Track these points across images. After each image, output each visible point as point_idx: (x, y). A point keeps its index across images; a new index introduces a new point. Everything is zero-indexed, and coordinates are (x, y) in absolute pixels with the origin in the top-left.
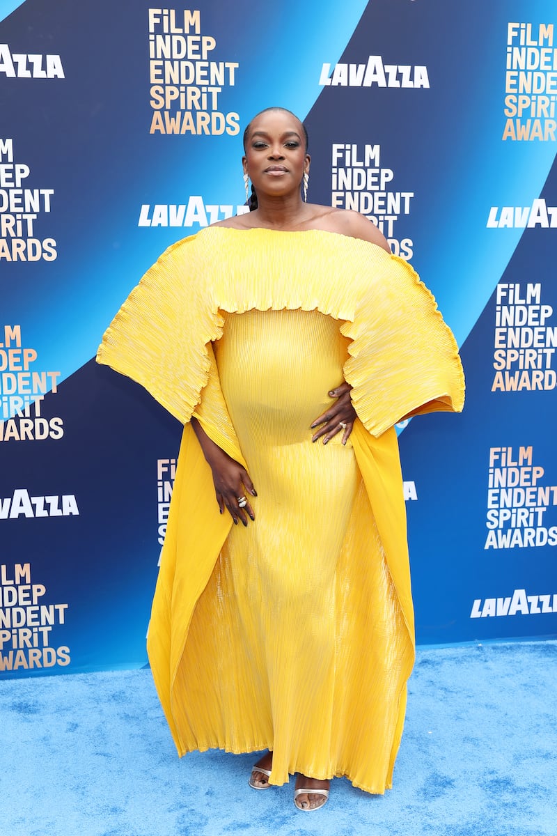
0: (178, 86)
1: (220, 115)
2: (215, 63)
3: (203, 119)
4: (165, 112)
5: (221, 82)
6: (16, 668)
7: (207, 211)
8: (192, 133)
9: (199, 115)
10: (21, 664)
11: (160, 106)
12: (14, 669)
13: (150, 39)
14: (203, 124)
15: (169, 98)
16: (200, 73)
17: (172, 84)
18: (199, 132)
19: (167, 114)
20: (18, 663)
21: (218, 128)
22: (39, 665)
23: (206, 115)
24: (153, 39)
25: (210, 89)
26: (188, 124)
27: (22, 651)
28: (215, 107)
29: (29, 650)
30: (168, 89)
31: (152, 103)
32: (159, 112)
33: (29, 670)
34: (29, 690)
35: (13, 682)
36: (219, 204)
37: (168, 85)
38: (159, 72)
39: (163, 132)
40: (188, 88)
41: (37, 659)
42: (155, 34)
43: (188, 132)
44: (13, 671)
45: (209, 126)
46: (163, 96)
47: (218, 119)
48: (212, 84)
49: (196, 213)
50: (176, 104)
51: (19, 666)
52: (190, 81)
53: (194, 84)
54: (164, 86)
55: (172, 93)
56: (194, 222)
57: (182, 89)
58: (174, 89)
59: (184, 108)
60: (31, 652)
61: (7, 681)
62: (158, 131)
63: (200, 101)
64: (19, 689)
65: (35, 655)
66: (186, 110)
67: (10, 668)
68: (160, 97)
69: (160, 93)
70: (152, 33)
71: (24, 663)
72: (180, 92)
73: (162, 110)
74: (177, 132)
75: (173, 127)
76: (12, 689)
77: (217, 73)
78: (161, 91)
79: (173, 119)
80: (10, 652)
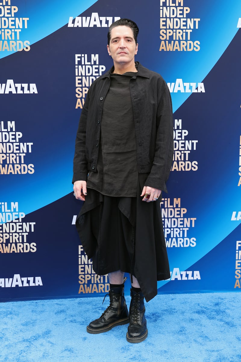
0: (172, 30)
1: (191, 42)
2: (189, 19)
3: (183, 44)
4: (166, 41)
5: (192, 27)
6: (93, 292)
7: (184, 86)
8: (178, 51)
9: (182, 42)
10: (95, 290)
11: (164, 39)
12: (92, 292)
13: (161, 9)
14: (183, 46)
15: (168, 35)
16: (182, 23)
17: (170, 29)
18: (182, 50)
19: (167, 42)
20: (94, 290)
21: (190, 48)
22: (103, 291)
23: (185, 42)
24: (162, 9)
25: (187, 31)
26: (177, 46)
27: (96, 284)
28: (189, 38)
29: (99, 284)
30: (168, 31)
31: (161, 37)
32: (164, 41)
33: (99, 293)
34: (99, 302)
35: (91, 298)
36: (190, 82)
37: (168, 29)
38: (164, 23)
39: (165, 50)
40: (177, 30)
41: (102, 288)
42: (163, 6)
43: (177, 50)
44: (91, 293)
45: (186, 47)
46: (166, 34)
47: (190, 44)
48: (188, 28)
49: (179, 86)
50: (171, 37)
51: (94, 291)
52: (178, 27)
53: (180, 29)
54: (166, 29)
55: (170, 33)
56: (178, 90)
57: (174, 31)
58: (171, 31)
59: (175, 39)
60: (100, 285)
61: (89, 298)
62: (163, 50)
63: (182, 36)
64: (94, 302)
65: (101, 286)
66: (176, 40)
67: (90, 292)
68: (164, 35)
69: (164, 33)
70: (161, 6)
71: (96, 290)
72: (173, 32)
73: (165, 40)
74: (171, 50)
75: (170, 48)
76: (91, 302)
77: (190, 23)
78: (165, 32)
79: (170, 44)
80: (90, 285)
